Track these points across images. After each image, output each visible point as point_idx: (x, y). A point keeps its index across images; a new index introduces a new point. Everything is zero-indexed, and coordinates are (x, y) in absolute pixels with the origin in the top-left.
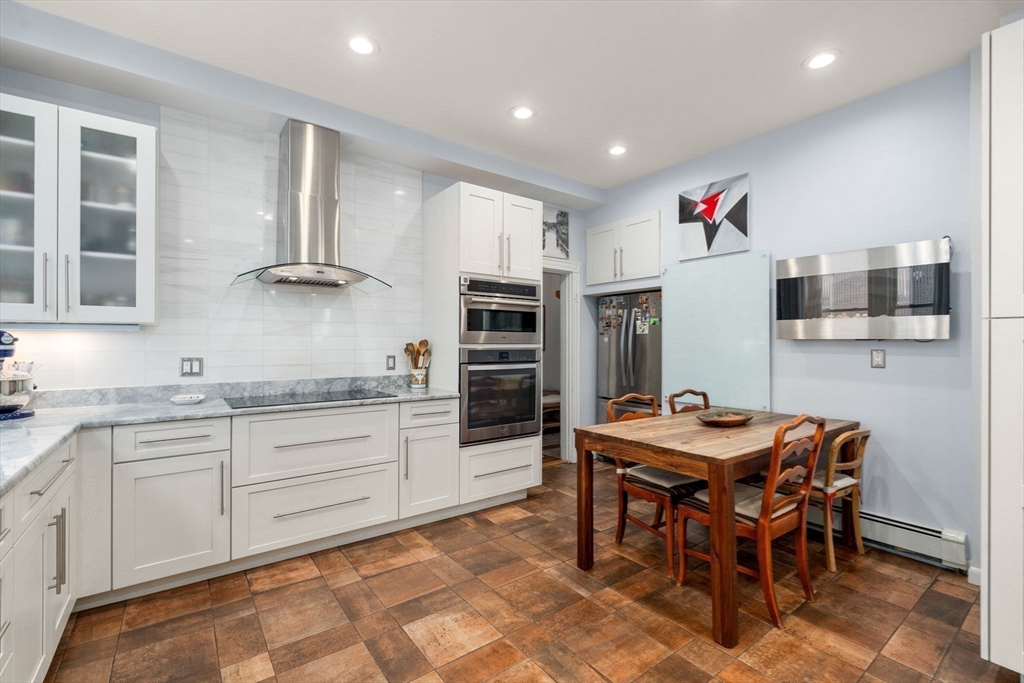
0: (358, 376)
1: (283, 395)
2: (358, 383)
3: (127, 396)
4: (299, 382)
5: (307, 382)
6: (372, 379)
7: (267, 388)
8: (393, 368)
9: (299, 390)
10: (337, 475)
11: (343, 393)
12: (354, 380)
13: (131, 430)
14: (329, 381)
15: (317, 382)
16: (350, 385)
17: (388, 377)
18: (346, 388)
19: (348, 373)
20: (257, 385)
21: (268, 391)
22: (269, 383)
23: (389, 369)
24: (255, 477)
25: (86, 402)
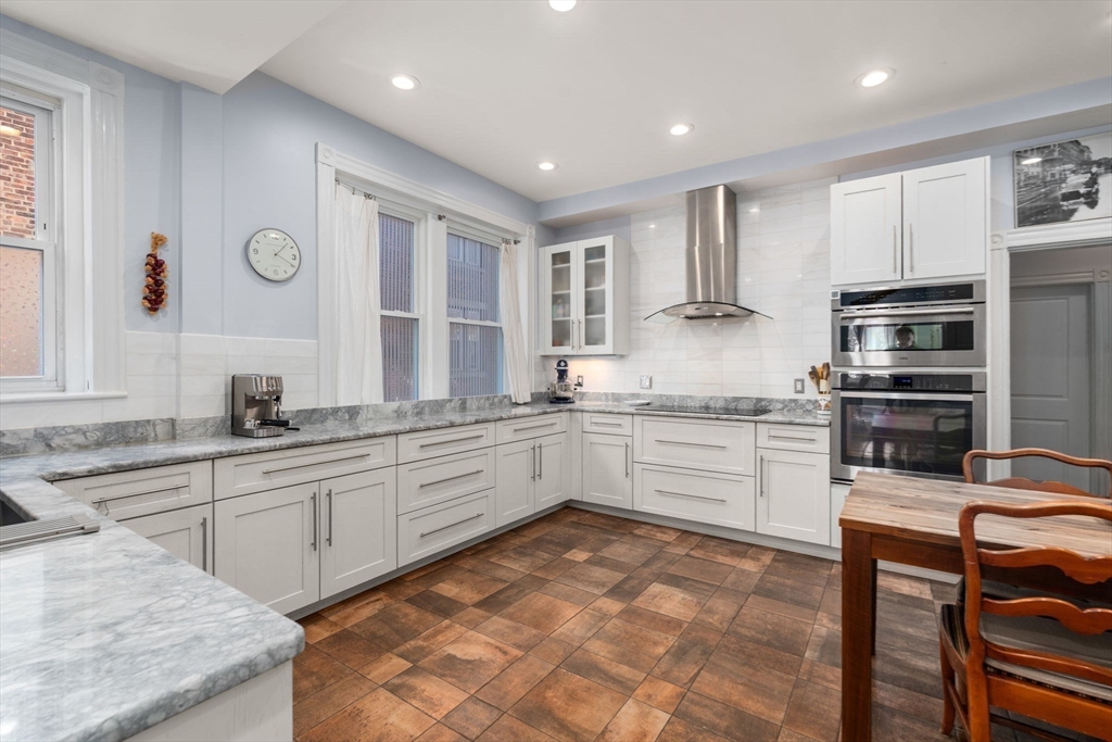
0: (763, 397)
1: (701, 407)
2: (763, 403)
3: (617, 398)
4: (711, 398)
5: (717, 398)
6: (777, 401)
7: (689, 400)
8: (802, 392)
9: (712, 404)
10: (695, 472)
11: (749, 410)
12: (759, 400)
13: (588, 415)
14: (736, 399)
15: (726, 400)
16: (755, 405)
17: (795, 401)
18: (752, 407)
19: (755, 394)
20: (683, 398)
21: (690, 403)
22: (690, 397)
23: (797, 392)
24: (646, 458)
25: (600, 400)
